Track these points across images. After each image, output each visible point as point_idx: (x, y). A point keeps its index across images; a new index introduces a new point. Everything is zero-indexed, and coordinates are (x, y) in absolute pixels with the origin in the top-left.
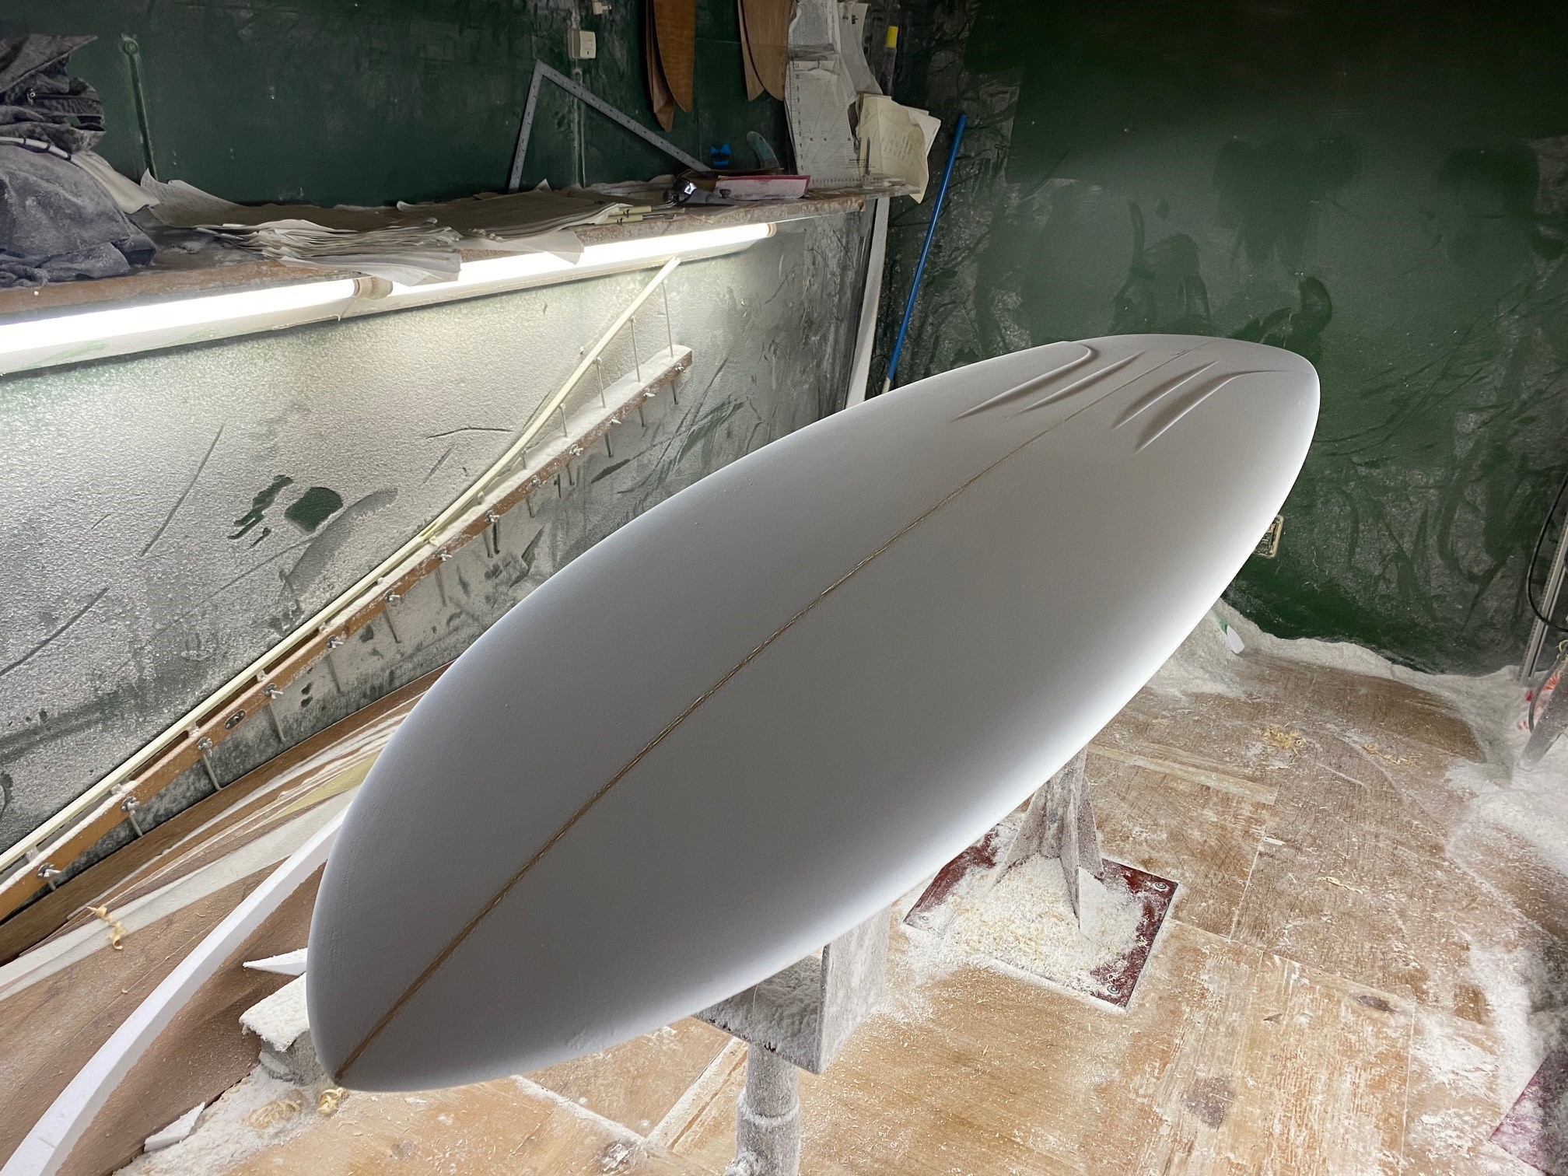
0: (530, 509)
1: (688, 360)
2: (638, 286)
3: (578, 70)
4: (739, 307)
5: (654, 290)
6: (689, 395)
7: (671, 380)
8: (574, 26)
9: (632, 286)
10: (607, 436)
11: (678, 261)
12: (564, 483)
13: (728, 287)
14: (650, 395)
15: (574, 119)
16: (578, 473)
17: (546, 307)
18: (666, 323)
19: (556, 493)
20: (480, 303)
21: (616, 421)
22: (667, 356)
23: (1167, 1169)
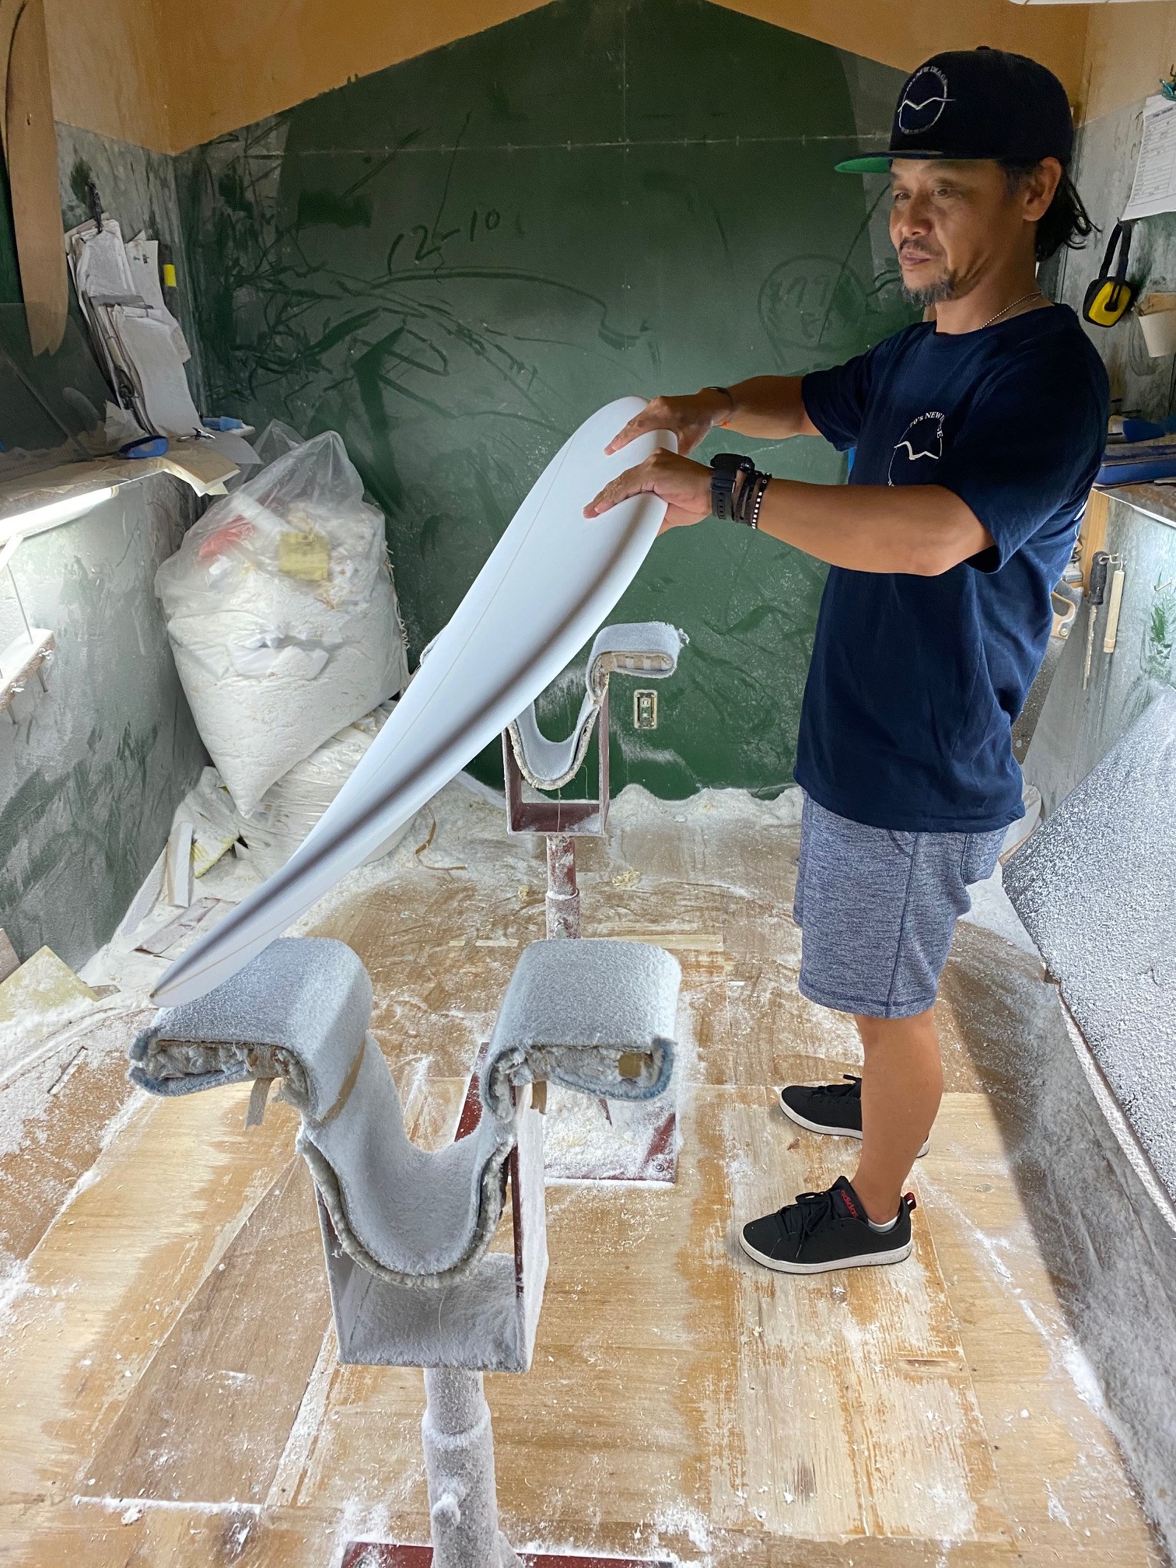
1: (50, 644)
4: (90, 575)
5: (1, 573)
6: (56, 681)
7: (37, 669)
11: (21, 539)
13: (75, 557)
14: (19, 690)
18: (18, 607)
22: (27, 644)
23: (760, 1318)
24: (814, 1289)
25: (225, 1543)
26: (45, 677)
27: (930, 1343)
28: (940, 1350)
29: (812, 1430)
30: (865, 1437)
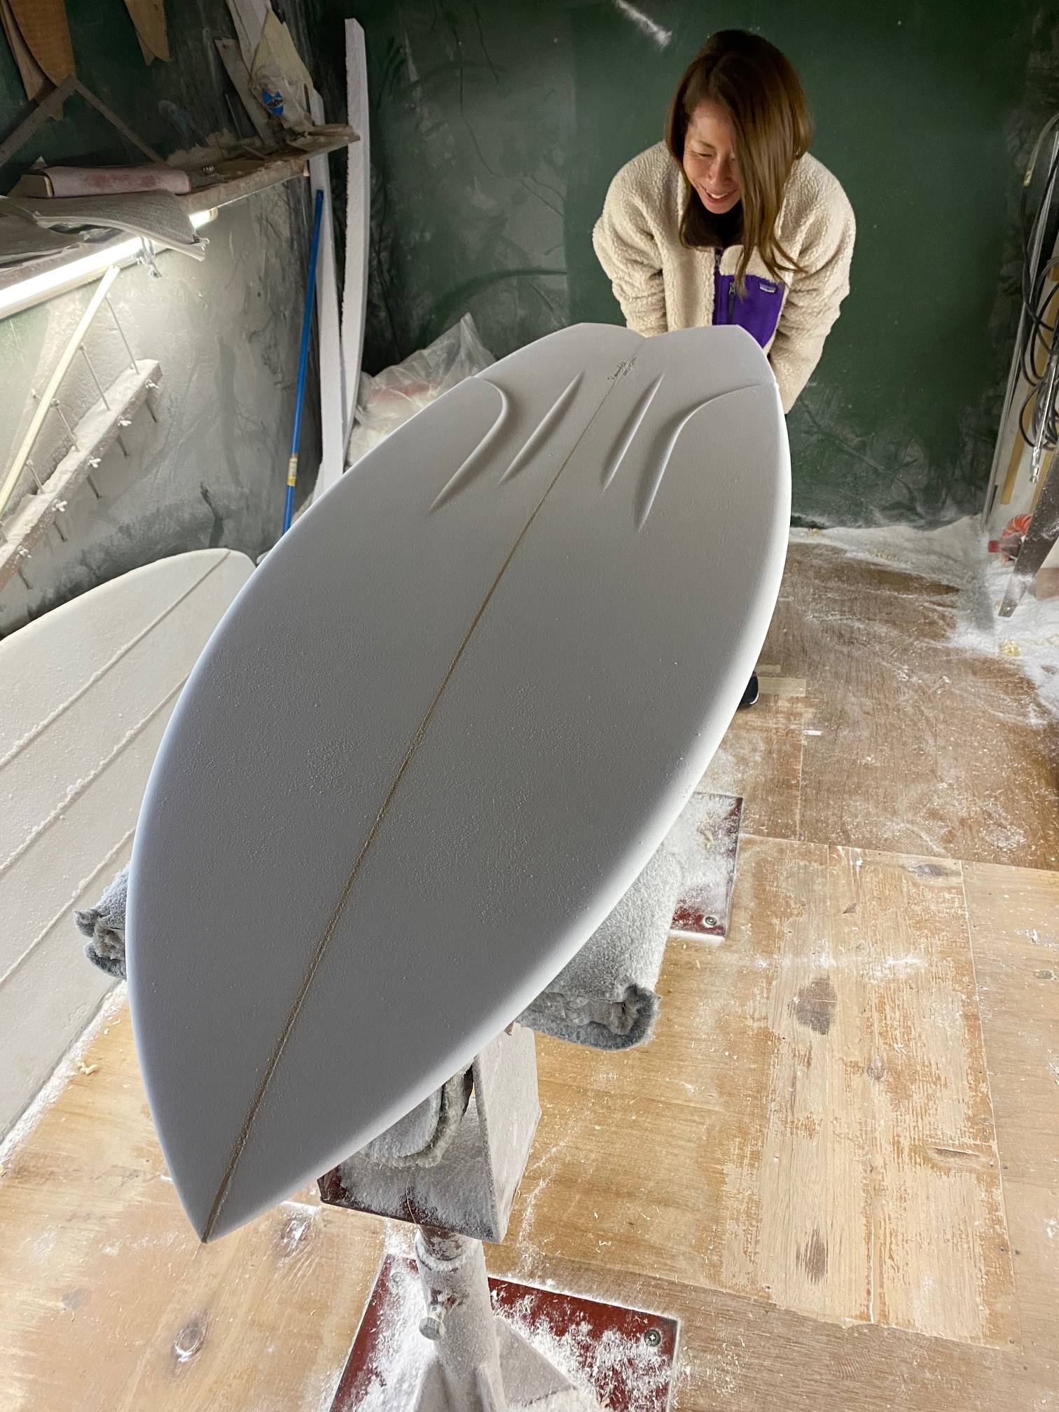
1: (156, 374)
2: (78, 305)
4: (197, 301)
5: (100, 306)
6: (167, 408)
7: (145, 403)
9: (72, 307)
10: (89, 479)
11: (118, 269)
13: (180, 282)
14: (125, 423)
16: (69, 527)
18: (121, 338)
19: (49, 555)
21: (95, 462)
22: (134, 374)
23: (793, 1085)
24: (851, 1062)
25: (283, 1238)
26: (154, 407)
27: (963, 1134)
28: (972, 1142)
29: (830, 1208)
30: (883, 1222)
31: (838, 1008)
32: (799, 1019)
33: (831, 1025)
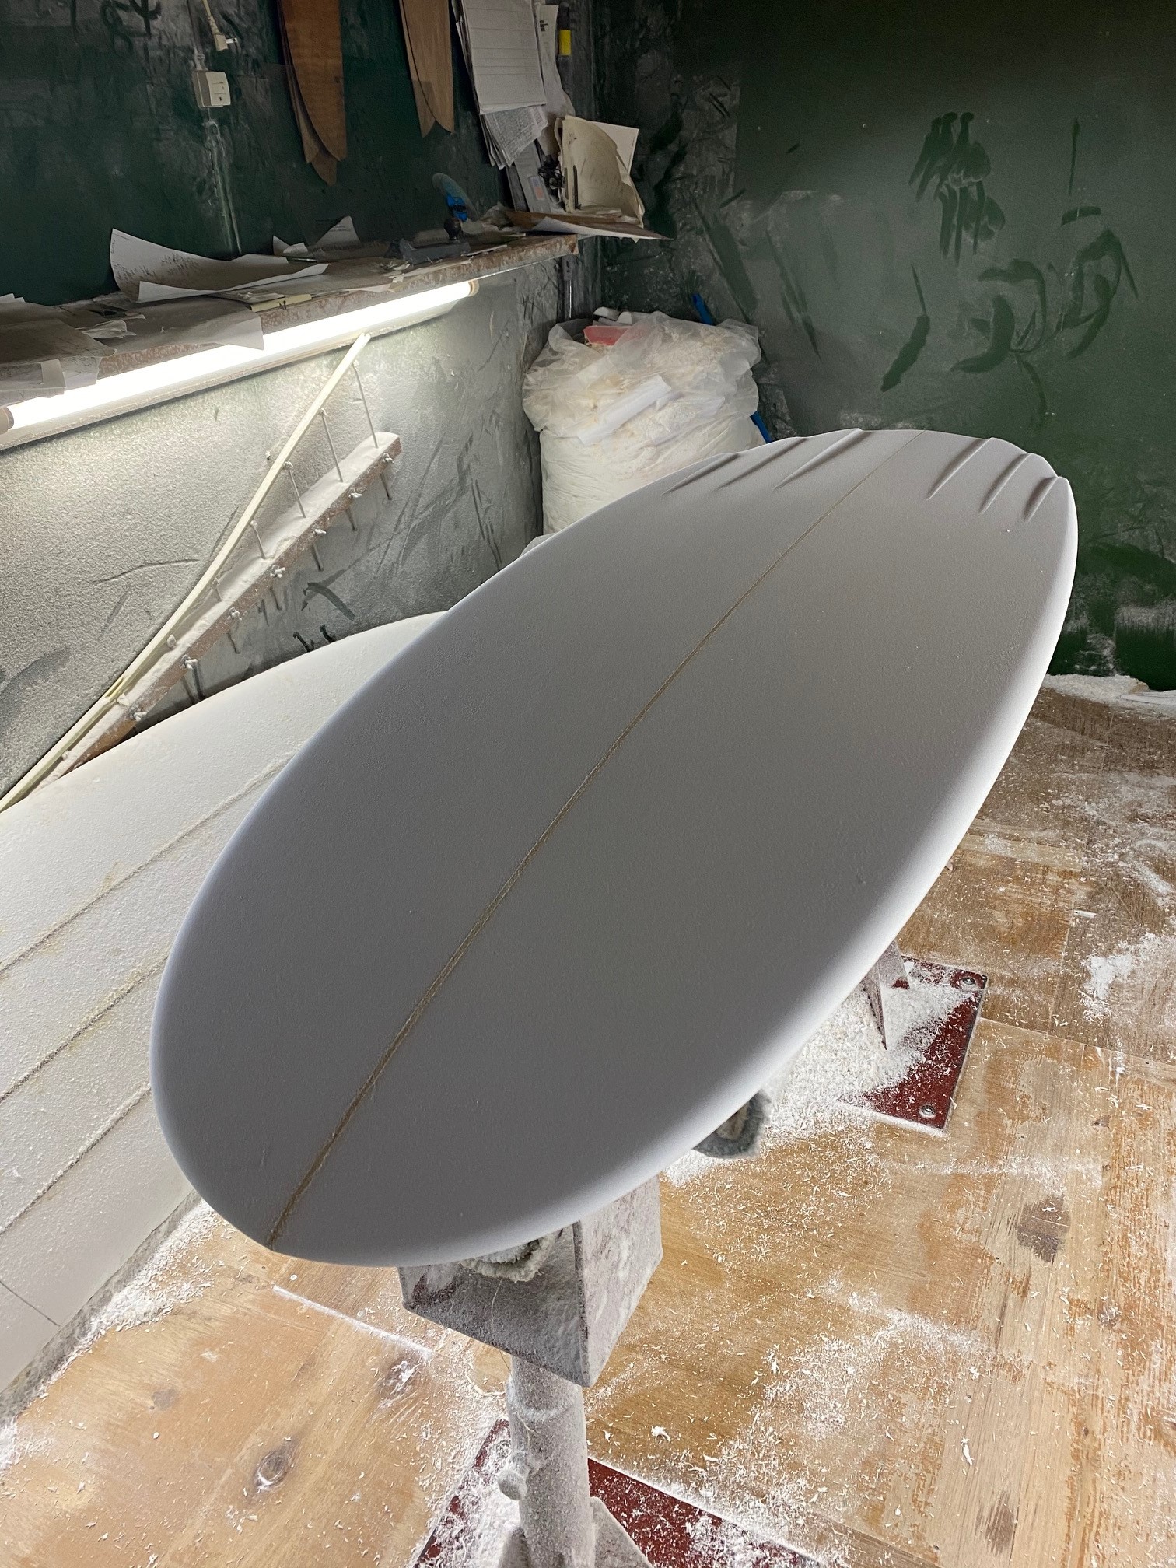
0: (233, 644)
1: (395, 448)
2: (324, 372)
3: (212, 122)
4: (449, 379)
5: (345, 374)
6: (403, 489)
7: (379, 476)
8: (199, 68)
9: (318, 373)
10: (312, 548)
11: (368, 337)
12: (271, 608)
13: (433, 358)
14: (356, 495)
15: (217, 183)
16: (286, 595)
17: (217, 411)
18: (364, 409)
19: (262, 621)
20: (135, 420)
21: (319, 531)
22: (370, 447)
23: (1002, 1316)
24: (1078, 1300)
25: (389, 1377)
26: (390, 484)
29: (1026, 1469)
30: (1092, 1499)
31: (1070, 1234)
32: (1019, 1239)
33: (1059, 1252)
